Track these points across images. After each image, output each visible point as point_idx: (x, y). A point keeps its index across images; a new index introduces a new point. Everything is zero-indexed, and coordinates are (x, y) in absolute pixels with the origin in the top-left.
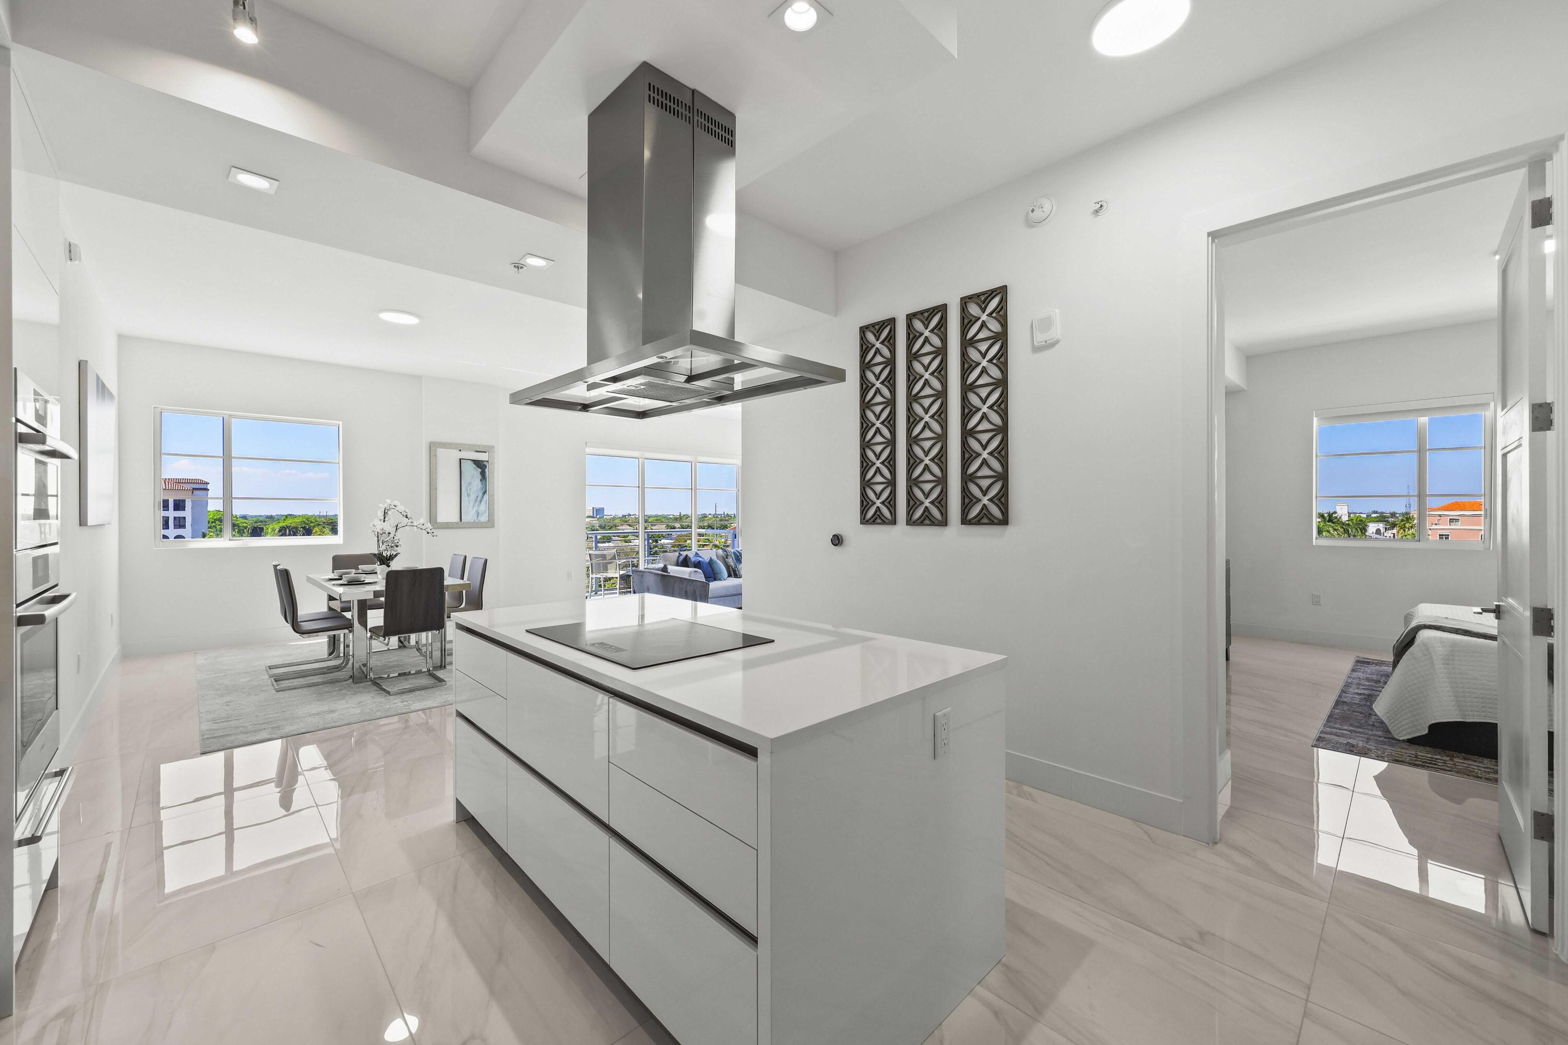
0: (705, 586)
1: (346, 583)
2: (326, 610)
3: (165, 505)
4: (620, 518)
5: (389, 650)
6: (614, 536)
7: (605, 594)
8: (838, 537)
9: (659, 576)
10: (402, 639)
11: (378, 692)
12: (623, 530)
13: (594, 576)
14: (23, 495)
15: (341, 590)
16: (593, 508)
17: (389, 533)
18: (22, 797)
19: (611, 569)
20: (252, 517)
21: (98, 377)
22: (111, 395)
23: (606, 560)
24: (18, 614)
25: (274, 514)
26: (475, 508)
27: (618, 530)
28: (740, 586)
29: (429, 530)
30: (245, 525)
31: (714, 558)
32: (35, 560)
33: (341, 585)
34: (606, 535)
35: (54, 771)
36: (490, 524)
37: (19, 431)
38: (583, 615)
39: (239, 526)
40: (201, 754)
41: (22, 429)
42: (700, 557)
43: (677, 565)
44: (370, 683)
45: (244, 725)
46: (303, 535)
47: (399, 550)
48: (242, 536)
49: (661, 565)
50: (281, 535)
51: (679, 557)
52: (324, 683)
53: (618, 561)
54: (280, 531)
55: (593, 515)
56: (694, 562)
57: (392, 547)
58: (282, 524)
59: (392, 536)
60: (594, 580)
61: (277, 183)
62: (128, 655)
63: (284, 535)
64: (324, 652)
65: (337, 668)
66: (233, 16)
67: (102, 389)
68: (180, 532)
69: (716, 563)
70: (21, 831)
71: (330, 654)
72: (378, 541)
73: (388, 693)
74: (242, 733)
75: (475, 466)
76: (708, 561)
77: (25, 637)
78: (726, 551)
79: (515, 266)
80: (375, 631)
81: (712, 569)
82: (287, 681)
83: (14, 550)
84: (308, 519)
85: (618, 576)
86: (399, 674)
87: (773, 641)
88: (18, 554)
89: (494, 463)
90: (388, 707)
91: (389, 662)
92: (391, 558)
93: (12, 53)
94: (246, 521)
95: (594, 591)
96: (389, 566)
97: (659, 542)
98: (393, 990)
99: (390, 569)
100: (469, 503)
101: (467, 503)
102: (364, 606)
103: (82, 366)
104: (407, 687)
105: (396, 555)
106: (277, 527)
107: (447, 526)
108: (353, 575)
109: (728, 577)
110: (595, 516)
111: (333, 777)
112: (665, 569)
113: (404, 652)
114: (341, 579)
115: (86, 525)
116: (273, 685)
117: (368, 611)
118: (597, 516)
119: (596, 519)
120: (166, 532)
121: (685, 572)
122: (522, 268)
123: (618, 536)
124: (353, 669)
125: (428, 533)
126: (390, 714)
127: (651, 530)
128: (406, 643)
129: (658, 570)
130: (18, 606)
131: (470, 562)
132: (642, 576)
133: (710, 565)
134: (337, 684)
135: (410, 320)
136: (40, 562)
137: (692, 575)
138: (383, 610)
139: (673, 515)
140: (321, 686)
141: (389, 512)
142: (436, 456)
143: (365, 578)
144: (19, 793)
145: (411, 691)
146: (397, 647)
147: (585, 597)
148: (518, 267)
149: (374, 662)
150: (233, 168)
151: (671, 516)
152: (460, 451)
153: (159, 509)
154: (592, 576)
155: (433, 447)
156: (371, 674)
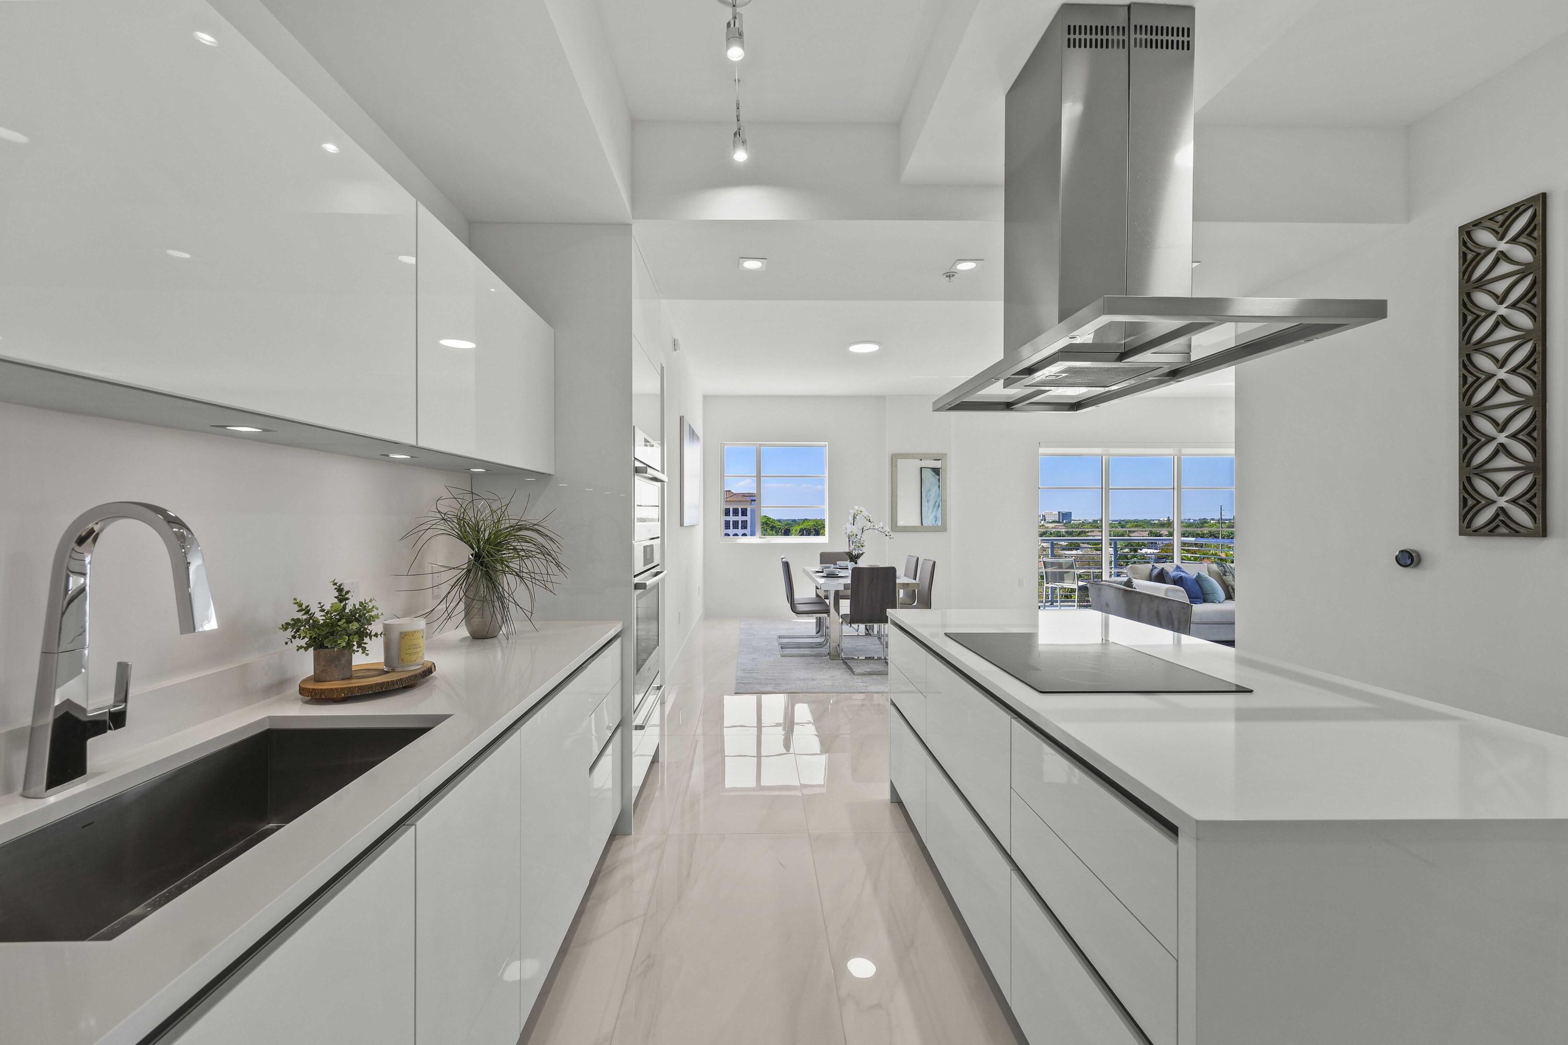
0: (1187, 609)
1: (826, 575)
2: (815, 597)
3: (727, 512)
4: (1090, 523)
5: (858, 635)
6: (1083, 543)
7: (1061, 606)
8: (1411, 554)
9: (1120, 591)
10: (868, 627)
11: (845, 670)
12: (1094, 536)
13: (1049, 585)
14: (638, 506)
15: (822, 581)
16: (1059, 512)
17: (857, 535)
18: (638, 698)
19: (1068, 580)
20: (784, 520)
21: (690, 426)
22: (698, 438)
23: (1062, 568)
24: (635, 582)
25: (796, 518)
26: (934, 513)
27: (1088, 536)
28: (1232, 613)
29: (887, 533)
30: (779, 526)
31: (1205, 574)
32: (645, 547)
33: (823, 577)
34: (1073, 542)
35: (657, 685)
36: (943, 528)
37: (636, 465)
38: (1036, 626)
39: (776, 528)
40: (735, 693)
41: (637, 464)
42: (1183, 572)
43: (1150, 579)
44: (841, 661)
45: (760, 678)
46: (814, 535)
47: (864, 549)
48: (778, 535)
49: (1125, 579)
50: (801, 535)
51: (1152, 570)
52: (811, 656)
53: (1076, 571)
54: (800, 532)
55: (1059, 519)
56: (1174, 577)
57: (859, 547)
58: (801, 527)
59: (858, 537)
60: (1050, 589)
61: (766, 260)
62: (709, 615)
63: (802, 535)
64: (812, 630)
65: (820, 645)
66: (733, 144)
67: (693, 433)
68: (744, 531)
69: (1208, 581)
70: (638, 721)
71: (817, 633)
72: (849, 541)
73: (853, 672)
74: (757, 683)
75: (934, 473)
76: (1194, 577)
77: (639, 597)
78: (1224, 567)
79: (947, 276)
80: (844, 617)
81: (1200, 587)
82: (789, 650)
83: (633, 542)
84: (817, 523)
85: (1076, 587)
86: (866, 658)
87: (1251, 691)
88: (635, 544)
89: (946, 470)
90: (851, 684)
91: (857, 646)
92: (858, 556)
93: (633, 226)
94: (780, 524)
95: (1050, 601)
96: (856, 563)
97: (1139, 551)
98: (826, 929)
99: (857, 566)
100: (928, 508)
101: (927, 508)
102: (838, 596)
103: (682, 418)
104: (867, 670)
105: (862, 554)
106: (798, 528)
107: (906, 529)
108: (831, 569)
109: (1226, 599)
110: (1061, 521)
111: (816, 734)
112: (1129, 583)
113: (869, 639)
114: (823, 572)
115: (683, 526)
116: (780, 651)
117: (840, 600)
118: (1063, 521)
119: (1062, 524)
120: (728, 531)
121: (1160, 589)
122: (953, 275)
123: (1088, 543)
124: (830, 647)
125: (886, 535)
126: (852, 691)
127: (1128, 538)
128: (870, 631)
129: (1120, 583)
130: (635, 576)
131: (921, 564)
132: (1100, 589)
133: (1197, 582)
134: (819, 658)
135: (872, 348)
136: (648, 549)
137: (1170, 593)
138: (849, 600)
139: (1159, 520)
140: (809, 658)
141: (857, 517)
142: (896, 466)
143: (839, 572)
144: (636, 696)
145: (870, 674)
146: (864, 634)
147: (1038, 608)
148: (950, 275)
149: (845, 644)
150: (740, 259)
151: (1156, 522)
152: (921, 460)
153: (723, 515)
154: (1047, 585)
155: (894, 458)
156: (842, 654)
